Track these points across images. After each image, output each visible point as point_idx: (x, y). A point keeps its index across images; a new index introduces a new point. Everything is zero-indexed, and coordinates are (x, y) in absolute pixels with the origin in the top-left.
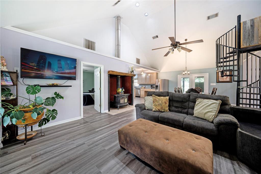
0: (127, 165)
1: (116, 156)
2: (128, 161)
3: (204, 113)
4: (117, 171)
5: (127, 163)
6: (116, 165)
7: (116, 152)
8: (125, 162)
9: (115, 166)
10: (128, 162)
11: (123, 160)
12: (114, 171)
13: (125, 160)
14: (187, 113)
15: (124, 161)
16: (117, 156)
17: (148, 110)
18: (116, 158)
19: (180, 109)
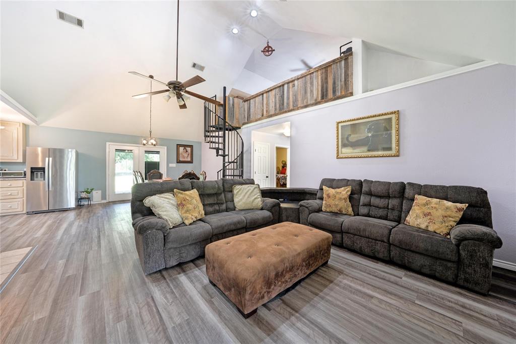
0: (297, 312)
1: (275, 329)
2: (287, 309)
3: (252, 201)
4: (309, 325)
5: (291, 311)
6: (297, 327)
7: (260, 328)
8: (288, 313)
9: (298, 329)
10: (289, 309)
11: (284, 316)
12: (312, 332)
13: (284, 314)
14: (227, 210)
15: (287, 316)
16: (272, 327)
17: (174, 227)
18: (279, 329)
19: (217, 207)
